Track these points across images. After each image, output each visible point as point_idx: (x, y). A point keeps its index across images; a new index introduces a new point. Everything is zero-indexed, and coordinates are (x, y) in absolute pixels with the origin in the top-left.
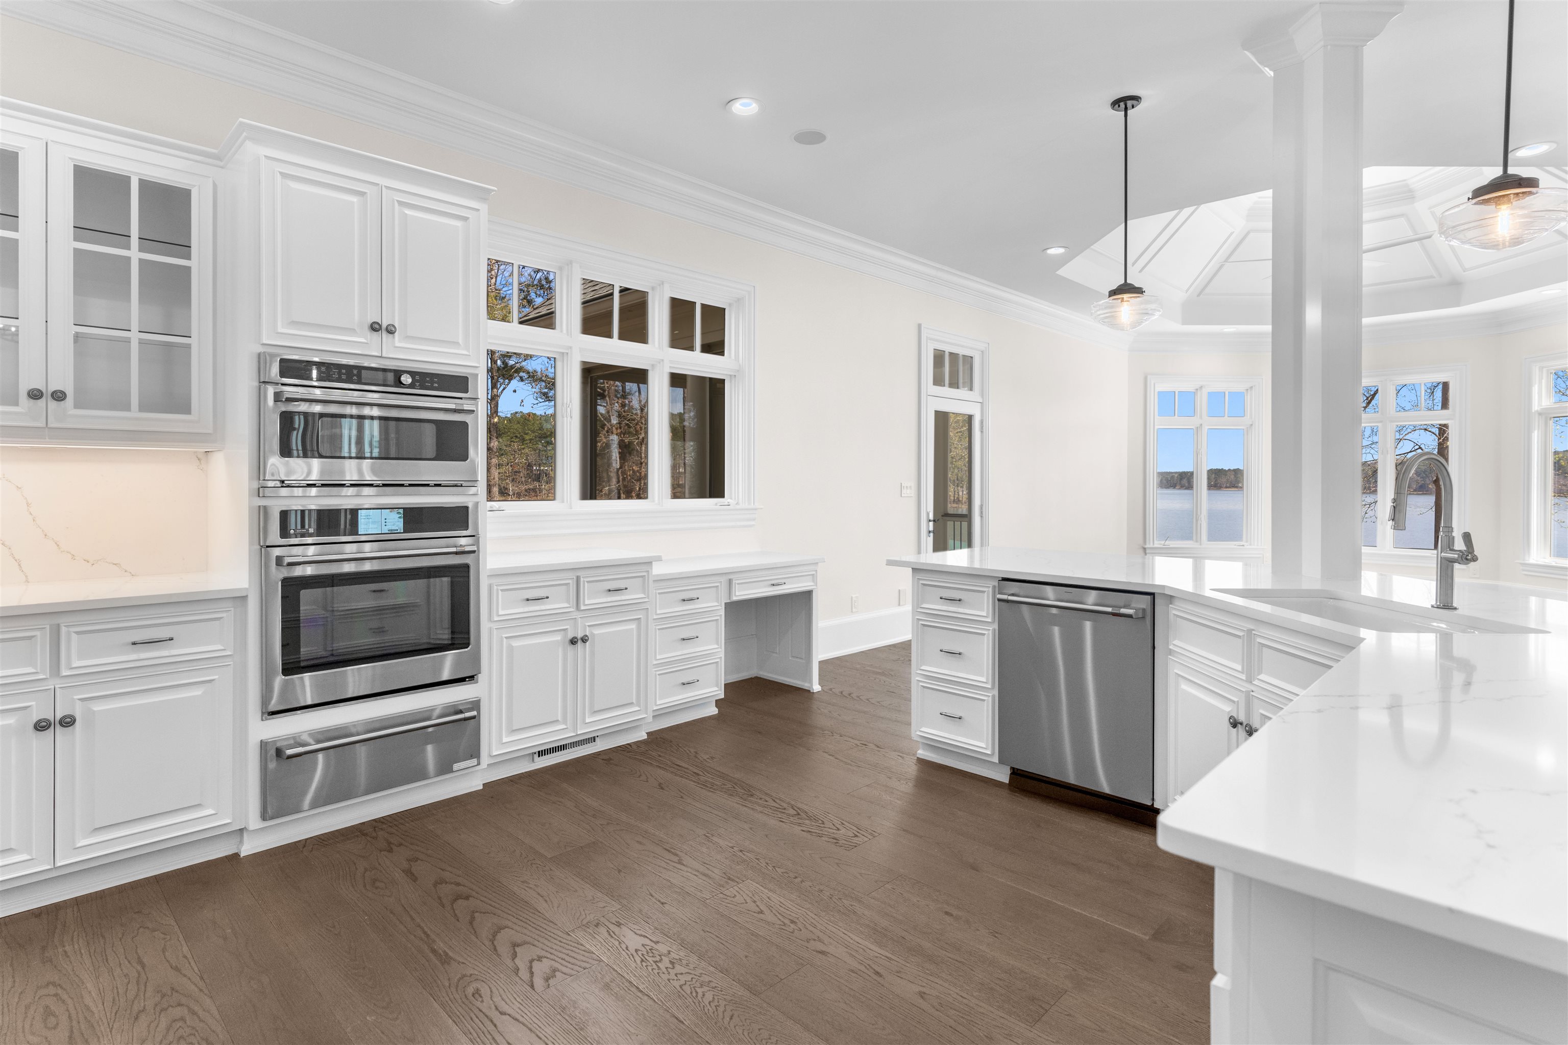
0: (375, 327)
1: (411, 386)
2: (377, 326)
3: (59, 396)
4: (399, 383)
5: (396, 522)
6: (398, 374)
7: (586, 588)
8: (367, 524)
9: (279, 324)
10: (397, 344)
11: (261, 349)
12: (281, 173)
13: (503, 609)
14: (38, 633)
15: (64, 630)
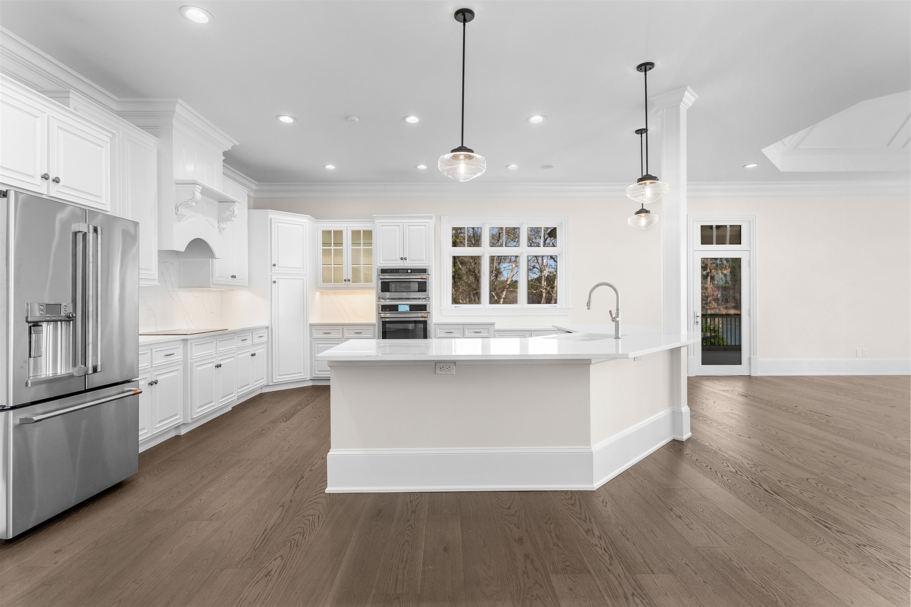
0: (402, 259)
1: (411, 273)
2: (402, 258)
3: (349, 280)
4: (408, 273)
5: (407, 308)
6: (408, 270)
7: (466, 331)
8: (401, 309)
9: (381, 261)
10: (408, 262)
11: (378, 267)
12: (381, 225)
13: (439, 334)
14: (340, 329)
15: (344, 329)
